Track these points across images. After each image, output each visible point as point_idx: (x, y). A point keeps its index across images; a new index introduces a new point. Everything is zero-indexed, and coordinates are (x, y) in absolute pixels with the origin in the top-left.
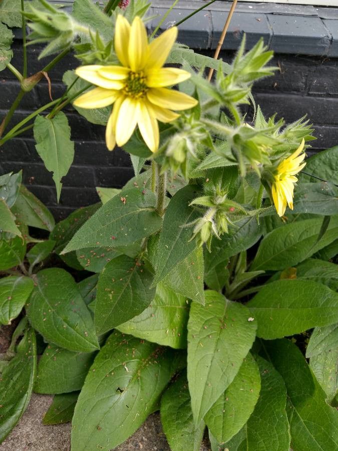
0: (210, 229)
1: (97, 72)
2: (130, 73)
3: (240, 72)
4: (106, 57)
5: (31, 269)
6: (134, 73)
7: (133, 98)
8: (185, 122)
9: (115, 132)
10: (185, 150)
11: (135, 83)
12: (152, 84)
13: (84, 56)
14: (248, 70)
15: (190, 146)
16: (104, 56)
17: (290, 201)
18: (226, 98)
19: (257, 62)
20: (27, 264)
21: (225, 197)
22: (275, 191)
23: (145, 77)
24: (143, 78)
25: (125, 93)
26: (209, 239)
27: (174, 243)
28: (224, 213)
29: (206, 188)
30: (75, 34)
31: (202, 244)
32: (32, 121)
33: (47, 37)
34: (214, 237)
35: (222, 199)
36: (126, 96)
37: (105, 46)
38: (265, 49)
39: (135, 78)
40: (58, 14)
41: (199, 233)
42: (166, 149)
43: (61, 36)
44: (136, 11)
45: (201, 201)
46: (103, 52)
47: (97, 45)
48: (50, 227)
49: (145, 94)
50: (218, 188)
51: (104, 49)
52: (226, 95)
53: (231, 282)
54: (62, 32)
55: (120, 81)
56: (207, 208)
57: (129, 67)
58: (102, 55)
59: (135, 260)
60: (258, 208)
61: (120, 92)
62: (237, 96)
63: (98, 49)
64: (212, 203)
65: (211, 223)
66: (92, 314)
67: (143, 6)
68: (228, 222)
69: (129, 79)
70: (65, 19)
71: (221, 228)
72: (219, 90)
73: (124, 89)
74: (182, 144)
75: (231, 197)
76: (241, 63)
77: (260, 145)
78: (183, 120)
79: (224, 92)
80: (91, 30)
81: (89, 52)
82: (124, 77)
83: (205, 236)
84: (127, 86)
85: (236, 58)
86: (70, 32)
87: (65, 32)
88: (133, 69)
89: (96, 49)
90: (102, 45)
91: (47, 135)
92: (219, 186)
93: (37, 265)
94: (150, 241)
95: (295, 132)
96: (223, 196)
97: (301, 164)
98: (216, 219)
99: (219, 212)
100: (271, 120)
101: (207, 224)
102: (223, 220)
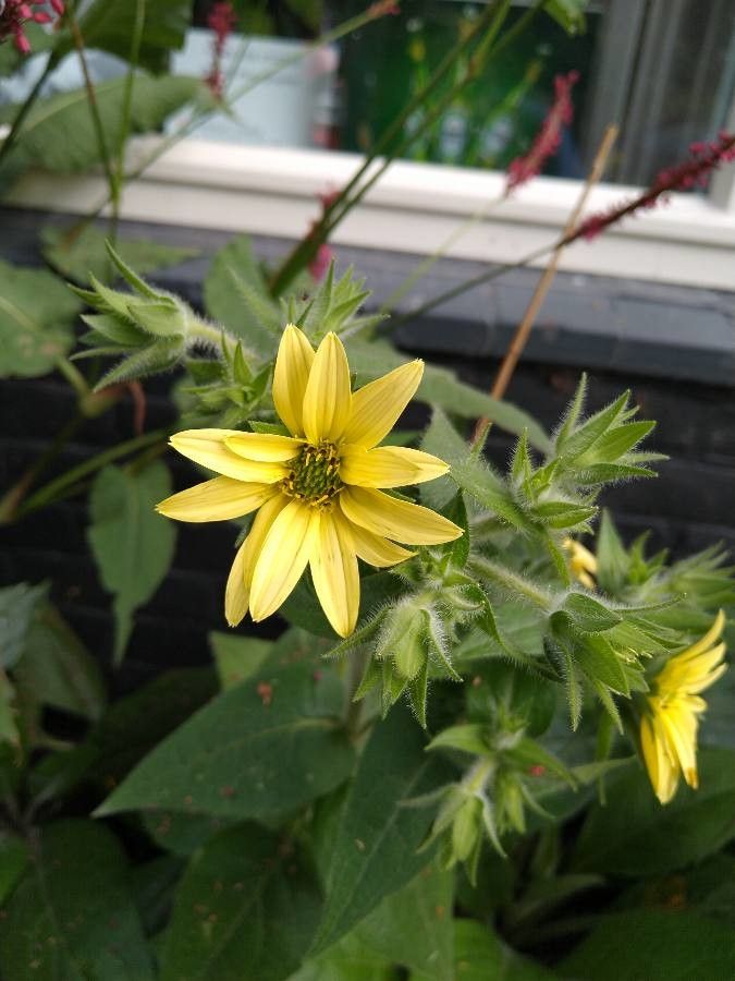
0: (477, 820)
1: (221, 442)
2: (303, 449)
3: (570, 462)
4: (253, 399)
5: (29, 814)
6: (312, 450)
7: (305, 502)
8: (429, 569)
9: (250, 581)
10: (424, 643)
11: (313, 472)
12: (354, 477)
13: (203, 391)
14: (592, 458)
15: (437, 630)
16: (250, 396)
17: (689, 762)
18: (535, 518)
19: (614, 443)
20: (23, 797)
21: (519, 734)
22: (650, 739)
23: (340, 461)
24: (333, 461)
25: (285, 491)
26: (473, 853)
27: (381, 837)
28: (516, 776)
29: (473, 702)
30: (189, 341)
31: (452, 863)
32: (91, 477)
33: (123, 345)
34: (486, 843)
35: (511, 740)
36: (286, 501)
37: (255, 374)
38: (633, 412)
39: (313, 462)
40: (156, 298)
41: (447, 834)
42: (374, 634)
43: (155, 346)
44: (332, 305)
45: (456, 737)
46: (246, 389)
47: (236, 372)
48: (95, 711)
49: (334, 497)
50: (501, 709)
51: (252, 381)
52: (534, 511)
53: (519, 894)
54: (159, 337)
55: (279, 465)
56: (471, 759)
57: (303, 436)
58: (245, 394)
59: (278, 837)
60: (600, 759)
61: (276, 487)
62: (562, 517)
63: (238, 380)
64: (486, 744)
65: (480, 804)
66: (155, 966)
67: (351, 297)
68: (523, 797)
69: (300, 460)
70: (170, 311)
71: (506, 817)
72: (517, 500)
73: (285, 483)
74: (416, 625)
75: (535, 731)
76: (572, 439)
77: (619, 648)
78: (424, 565)
79: (531, 505)
80: (226, 336)
81: (216, 385)
82: (287, 455)
83: (463, 841)
84: (292, 477)
85: (562, 426)
86: (177, 339)
87: (166, 339)
88: (312, 441)
89: (232, 380)
90: (247, 372)
91: (118, 510)
92: (506, 700)
93: (47, 805)
94: (323, 805)
95: (695, 581)
96: (513, 731)
97: (714, 669)
98: (493, 792)
99: (502, 771)
100: (638, 549)
101: (471, 806)
102: (513, 793)
